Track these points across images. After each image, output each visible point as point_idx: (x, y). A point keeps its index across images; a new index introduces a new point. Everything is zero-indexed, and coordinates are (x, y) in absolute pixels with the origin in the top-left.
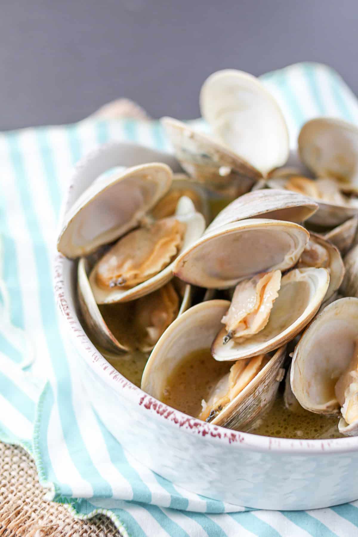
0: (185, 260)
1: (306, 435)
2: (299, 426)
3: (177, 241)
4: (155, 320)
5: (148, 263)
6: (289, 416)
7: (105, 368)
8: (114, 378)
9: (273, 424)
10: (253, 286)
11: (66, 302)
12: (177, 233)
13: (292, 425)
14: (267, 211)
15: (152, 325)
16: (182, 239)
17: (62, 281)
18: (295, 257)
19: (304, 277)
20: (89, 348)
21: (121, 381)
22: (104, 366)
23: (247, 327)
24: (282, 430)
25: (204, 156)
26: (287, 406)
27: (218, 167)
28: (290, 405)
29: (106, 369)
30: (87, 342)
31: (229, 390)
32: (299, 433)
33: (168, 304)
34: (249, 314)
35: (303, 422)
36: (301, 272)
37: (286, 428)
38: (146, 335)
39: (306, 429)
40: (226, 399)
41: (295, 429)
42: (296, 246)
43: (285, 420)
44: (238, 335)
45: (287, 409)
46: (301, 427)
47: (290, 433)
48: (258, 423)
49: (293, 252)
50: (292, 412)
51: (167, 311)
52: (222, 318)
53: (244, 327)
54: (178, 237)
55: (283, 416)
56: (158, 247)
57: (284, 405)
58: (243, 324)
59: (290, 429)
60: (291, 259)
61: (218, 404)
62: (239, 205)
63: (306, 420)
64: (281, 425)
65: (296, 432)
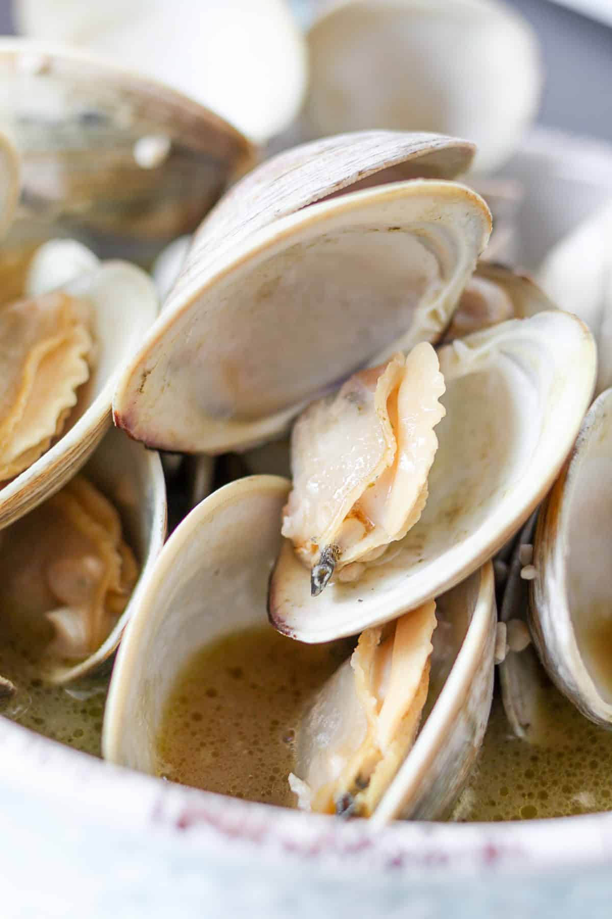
0: (148, 367)
1: (604, 801)
2: (575, 780)
3: (82, 346)
4: (63, 586)
5: (16, 417)
6: (534, 759)
9: (504, 792)
10: (353, 406)
12: (74, 323)
13: (555, 783)
14: (360, 173)
15: (58, 604)
16: (94, 336)
18: (446, 309)
19: (485, 356)
23: (369, 530)
24: (535, 803)
25: (90, 119)
26: (520, 733)
27: (130, 143)
28: (526, 727)
31: (369, 725)
32: (584, 798)
33: (94, 529)
34: (372, 485)
35: (579, 765)
36: (471, 346)
37: (543, 796)
38: (51, 633)
39: (596, 784)
40: (372, 752)
41: (567, 790)
42: (443, 274)
43: (529, 775)
44: (350, 555)
45: (520, 740)
46: (581, 782)
47: (560, 804)
48: (468, 799)
49: (437, 293)
50: (536, 747)
51: (94, 550)
52: (280, 524)
53: (361, 527)
54: (80, 332)
55: (518, 764)
56: (31, 368)
57: (512, 732)
58: (355, 521)
59: (555, 795)
60: (435, 315)
61: (352, 773)
62: (257, 189)
63: (584, 759)
64: (525, 791)
65: (575, 798)
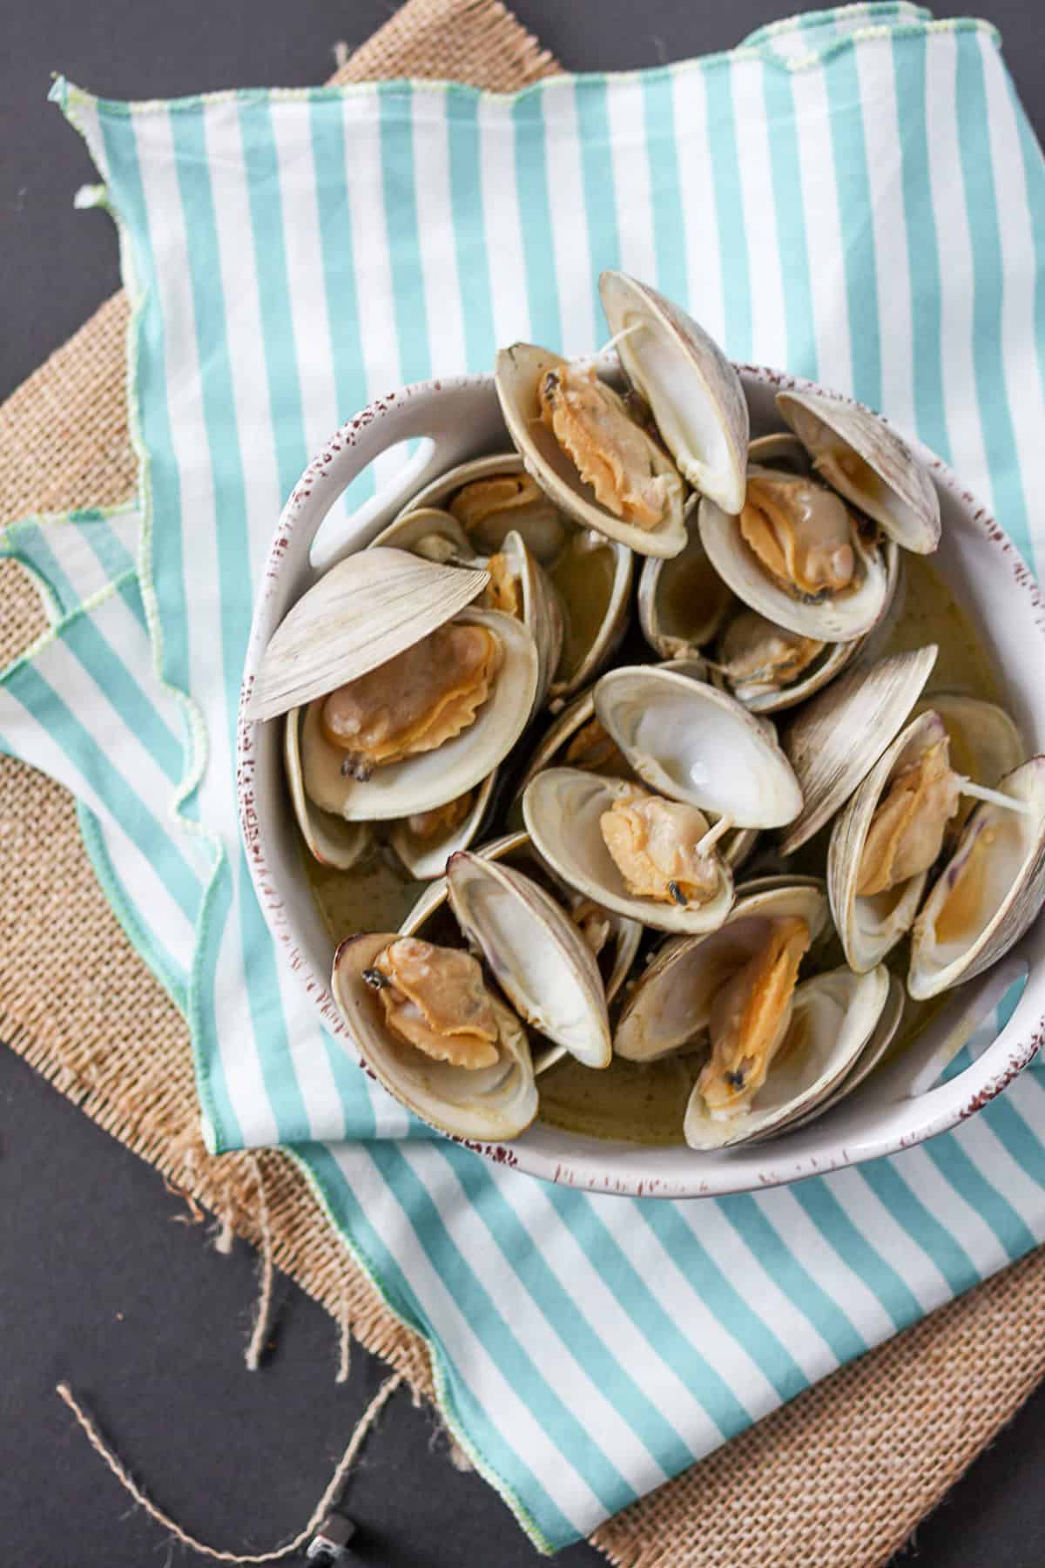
7: (310, 987)
8: (322, 1010)
11: (256, 818)
17: (251, 762)
20: (286, 938)
21: (333, 1020)
22: (308, 983)
29: (313, 989)
30: (285, 923)
